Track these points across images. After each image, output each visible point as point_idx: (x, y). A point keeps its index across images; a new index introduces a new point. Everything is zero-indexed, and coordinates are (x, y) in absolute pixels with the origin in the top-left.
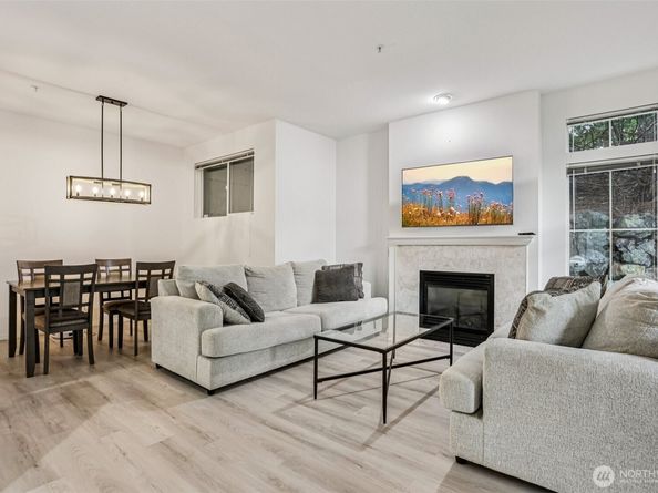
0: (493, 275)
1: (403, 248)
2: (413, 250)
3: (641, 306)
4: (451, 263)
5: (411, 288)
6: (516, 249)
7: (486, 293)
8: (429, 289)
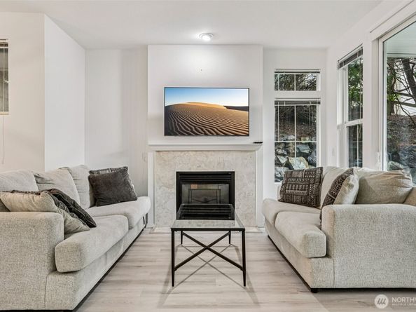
0: (234, 172)
1: (161, 153)
2: (171, 155)
3: (395, 177)
4: (203, 165)
5: (170, 186)
6: (248, 154)
7: (228, 185)
8: (183, 186)
